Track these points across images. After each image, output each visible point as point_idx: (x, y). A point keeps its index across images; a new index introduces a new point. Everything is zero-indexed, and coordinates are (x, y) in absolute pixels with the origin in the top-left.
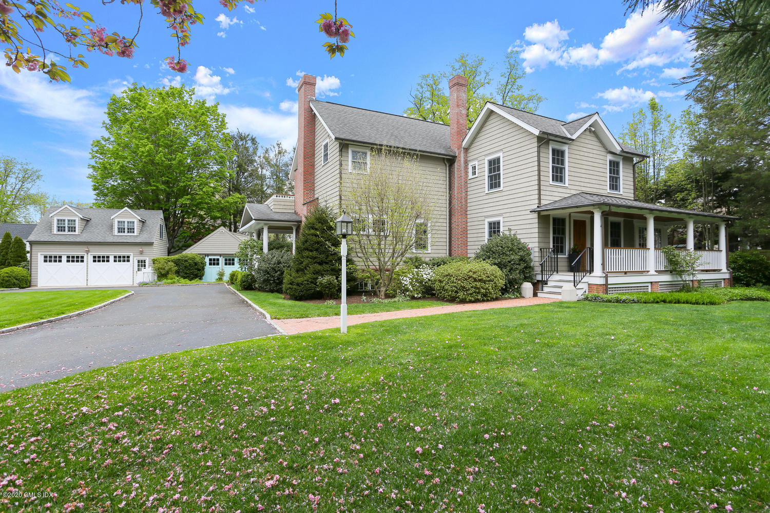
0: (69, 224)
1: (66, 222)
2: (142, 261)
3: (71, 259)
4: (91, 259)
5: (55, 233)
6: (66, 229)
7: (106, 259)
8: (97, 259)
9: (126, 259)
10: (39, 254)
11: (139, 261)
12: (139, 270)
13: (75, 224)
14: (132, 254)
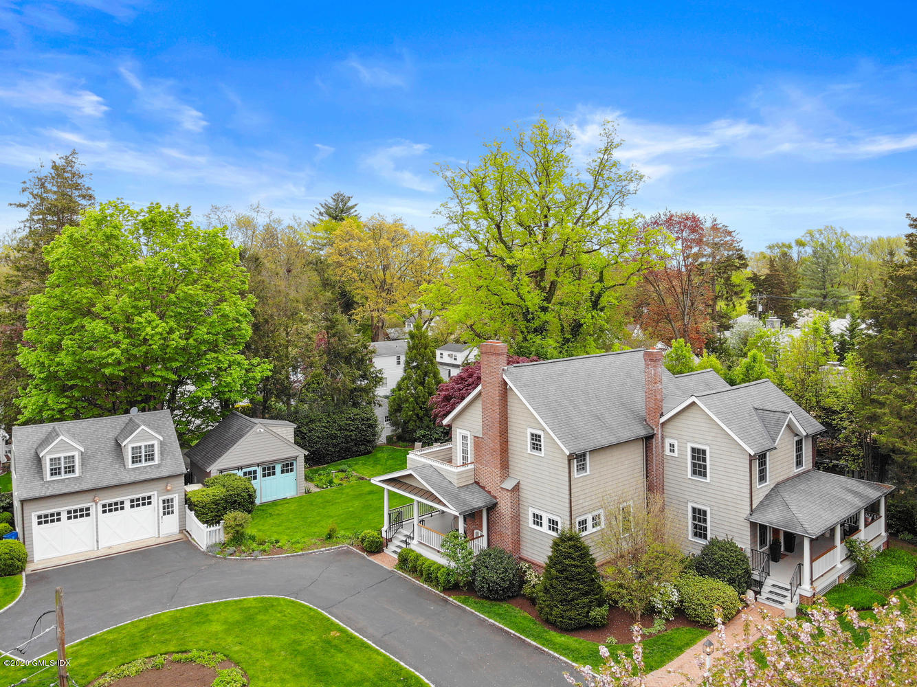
0: (65, 463)
1: (62, 461)
2: (168, 500)
3: (73, 515)
4: (100, 509)
5: (49, 479)
6: (63, 470)
7: (119, 506)
8: (107, 509)
9: (147, 501)
10: (33, 514)
11: (164, 501)
12: (164, 514)
13: (73, 462)
14: (156, 493)
